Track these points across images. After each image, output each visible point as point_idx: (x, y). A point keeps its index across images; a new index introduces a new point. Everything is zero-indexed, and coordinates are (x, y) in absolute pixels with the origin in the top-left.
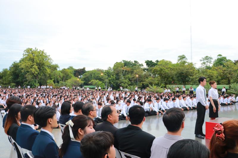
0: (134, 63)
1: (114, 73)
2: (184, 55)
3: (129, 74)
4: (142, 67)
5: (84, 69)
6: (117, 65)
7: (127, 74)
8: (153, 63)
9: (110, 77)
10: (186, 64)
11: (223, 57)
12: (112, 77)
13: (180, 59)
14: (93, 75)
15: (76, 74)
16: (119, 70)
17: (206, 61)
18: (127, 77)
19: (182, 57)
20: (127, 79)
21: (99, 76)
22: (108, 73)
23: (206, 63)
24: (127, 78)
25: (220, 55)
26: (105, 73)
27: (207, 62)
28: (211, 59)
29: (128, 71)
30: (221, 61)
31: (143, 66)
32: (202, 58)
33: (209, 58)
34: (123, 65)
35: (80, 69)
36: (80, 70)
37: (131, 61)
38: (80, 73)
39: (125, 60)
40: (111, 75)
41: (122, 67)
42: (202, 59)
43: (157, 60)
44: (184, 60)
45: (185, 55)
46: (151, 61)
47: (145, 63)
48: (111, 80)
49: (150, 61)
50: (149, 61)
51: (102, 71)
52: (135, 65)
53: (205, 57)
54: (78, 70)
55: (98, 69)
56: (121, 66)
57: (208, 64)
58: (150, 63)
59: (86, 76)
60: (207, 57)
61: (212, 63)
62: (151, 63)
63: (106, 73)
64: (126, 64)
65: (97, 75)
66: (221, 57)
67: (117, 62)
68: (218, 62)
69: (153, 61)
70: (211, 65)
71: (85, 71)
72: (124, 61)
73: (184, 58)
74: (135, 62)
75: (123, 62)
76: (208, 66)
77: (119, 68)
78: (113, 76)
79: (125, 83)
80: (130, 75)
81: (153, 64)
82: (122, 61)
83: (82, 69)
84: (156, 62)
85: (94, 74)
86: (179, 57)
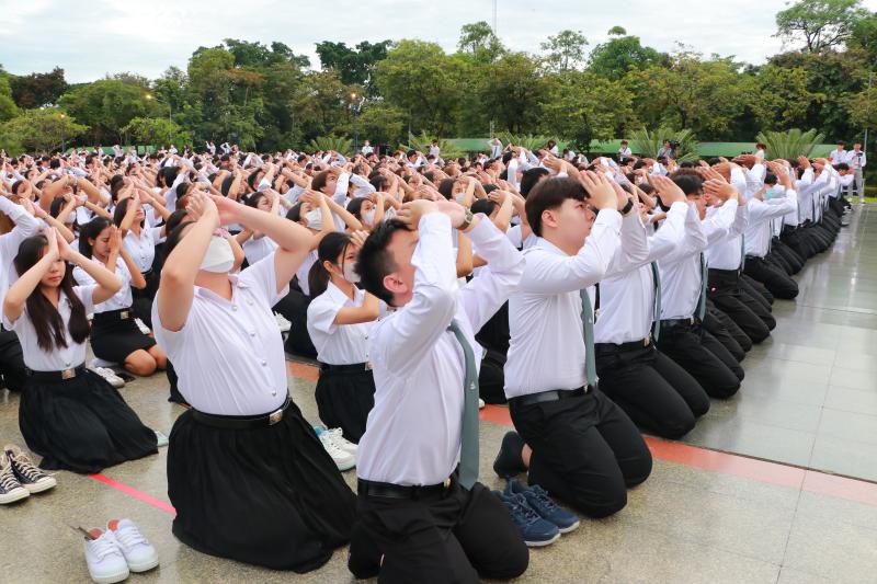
0: (271, 50)
1: (196, 92)
2: (484, 24)
3: (257, 97)
4: (304, 70)
5: (58, 74)
6: (202, 59)
7: (249, 95)
8: (348, 51)
9: (182, 109)
10: (499, 58)
11: (630, 38)
12: (190, 107)
13: (471, 38)
14: (106, 101)
15: (23, 98)
16: (215, 82)
17: (563, 49)
18: (250, 107)
19: (478, 32)
20: (252, 117)
21: (136, 106)
22: (171, 92)
23: (564, 58)
24: (249, 112)
25: (618, 30)
26: (159, 94)
27: (566, 52)
28: (582, 42)
29: (254, 85)
30: (620, 53)
31: (307, 63)
32: (549, 38)
33: (575, 39)
34: (228, 58)
35: (40, 76)
36: (37, 81)
37: (259, 46)
38: (40, 92)
39: (234, 39)
40: (185, 102)
41: (227, 68)
42: (550, 42)
43: (363, 41)
44: (486, 42)
46: (341, 45)
47: (317, 52)
48: (186, 119)
49: (336, 43)
50: (332, 44)
51: (142, 84)
52: (279, 60)
53: (560, 37)
54: (29, 78)
55: (124, 76)
56: (222, 65)
57: (571, 60)
58: (336, 54)
59: (73, 106)
60: (567, 33)
61: (586, 57)
62: (340, 54)
63: (161, 91)
64: (243, 53)
65: (125, 103)
66: (622, 36)
67: (202, 49)
68: (606, 58)
69: (348, 47)
70: (581, 67)
71: (65, 83)
72: (230, 43)
73: (485, 33)
74: (275, 46)
75: (227, 48)
76: (569, 67)
77: (217, 73)
78: (192, 102)
79: (246, 131)
80: (260, 100)
81: (349, 56)
82: (225, 44)
83: (47, 76)
84: (358, 51)
85: (112, 96)
86: (466, 28)
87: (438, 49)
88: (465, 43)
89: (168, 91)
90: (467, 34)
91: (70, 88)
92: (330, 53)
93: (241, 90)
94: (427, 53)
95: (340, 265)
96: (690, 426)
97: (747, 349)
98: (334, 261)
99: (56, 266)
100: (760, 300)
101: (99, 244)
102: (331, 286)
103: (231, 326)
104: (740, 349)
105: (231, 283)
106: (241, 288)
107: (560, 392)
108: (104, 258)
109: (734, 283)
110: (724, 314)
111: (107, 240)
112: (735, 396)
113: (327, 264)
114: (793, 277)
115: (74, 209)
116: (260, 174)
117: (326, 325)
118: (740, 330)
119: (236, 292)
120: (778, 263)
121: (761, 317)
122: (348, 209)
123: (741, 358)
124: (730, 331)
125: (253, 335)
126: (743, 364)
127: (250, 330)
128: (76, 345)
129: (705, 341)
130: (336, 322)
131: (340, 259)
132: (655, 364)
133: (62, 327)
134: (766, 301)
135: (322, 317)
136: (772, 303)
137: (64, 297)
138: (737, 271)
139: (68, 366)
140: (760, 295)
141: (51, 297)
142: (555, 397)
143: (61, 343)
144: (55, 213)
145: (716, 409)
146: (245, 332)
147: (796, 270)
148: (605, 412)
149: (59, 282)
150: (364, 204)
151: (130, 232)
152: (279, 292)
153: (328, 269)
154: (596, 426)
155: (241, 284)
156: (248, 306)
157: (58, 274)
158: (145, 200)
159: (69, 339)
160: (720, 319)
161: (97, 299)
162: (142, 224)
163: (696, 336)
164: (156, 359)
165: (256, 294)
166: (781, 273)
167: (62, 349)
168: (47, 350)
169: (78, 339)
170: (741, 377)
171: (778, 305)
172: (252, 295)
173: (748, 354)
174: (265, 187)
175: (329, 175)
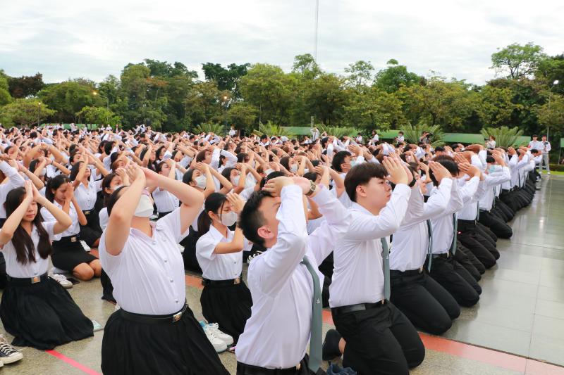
0: (174, 67)
1: (125, 91)
2: (309, 55)
3: (163, 96)
4: (194, 80)
5: (39, 77)
6: (130, 71)
7: (158, 95)
8: (223, 69)
9: (115, 102)
10: (318, 76)
11: (401, 67)
12: (120, 100)
13: (301, 63)
14: (68, 95)
15: (16, 91)
16: (137, 85)
17: (358, 72)
18: (159, 102)
19: (305, 60)
20: (160, 110)
21: (87, 99)
22: (109, 91)
23: (359, 78)
24: (158, 105)
25: (393, 62)
26: (101, 92)
27: (360, 74)
28: (370, 69)
29: (162, 88)
30: (394, 76)
31: (196, 76)
32: (350, 65)
33: (366, 66)
34: (146, 71)
35: (27, 78)
36: (25, 81)
37: (166, 64)
38: (26, 88)
39: (151, 59)
40: (118, 98)
41: (145, 77)
42: (350, 67)
43: (232, 63)
44: (310, 67)
45: (312, 55)
46: (218, 66)
47: (203, 69)
48: (118, 108)
49: (215, 64)
50: (212, 64)
51: (91, 85)
52: (179, 73)
53: (356, 64)
54: (20, 79)
55: (80, 80)
56: (142, 75)
57: (363, 79)
58: (215, 71)
59: (46, 97)
60: (361, 63)
61: (373, 78)
62: (217, 71)
63: (103, 90)
64: (156, 68)
65: (79, 96)
66: (396, 65)
67: (130, 65)
68: (385, 79)
69: (222, 66)
70: (369, 84)
71: (42, 83)
72: (148, 61)
73: (309, 61)
74: (177, 65)
75: (146, 65)
76: (362, 84)
77: (139, 80)
78: (122, 98)
79: (155, 117)
80: (166, 98)
81: (223, 72)
82: (145, 62)
83: (32, 78)
84: (228, 69)
85: (71, 92)
86: (297, 57)
87: (279, 69)
88: (297, 66)
89: (107, 90)
90: (298, 61)
91: (45, 86)
92: (211, 70)
93: (154, 92)
94: (272, 72)
95: (219, 215)
96: (448, 326)
97: (482, 273)
98: (215, 212)
99: (32, 208)
100: (488, 239)
101: (59, 193)
102: (212, 228)
104: (478, 272)
105: (151, 227)
106: (158, 230)
107: (366, 305)
109: (473, 229)
110: (468, 250)
111: (64, 191)
112: (476, 305)
113: (210, 213)
114: (509, 224)
115: (45, 167)
116: (164, 149)
117: (208, 254)
118: (478, 260)
119: (155, 233)
120: (498, 214)
121: (491, 252)
123: (479, 279)
124: (472, 261)
125: (166, 261)
126: (480, 283)
127: (164, 257)
129: (456, 268)
130: (215, 252)
131: (219, 210)
132: (425, 284)
133: (34, 249)
134: (493, 241)
135: (206, 249)
136: (496, 241)
137: (35, 228)
138: (474, 221)
139: (36, 274)
140: (489, 236)
141: (27, 228)
142: (363, 308)
143: (32, 259)
144: (33, 170)
145: (464, 313)
146: (161, 259)
147: (510, 219)
148: (395, 318)
149: (33, 218)
150: (232, 172)
151: (81, 183)
152: (182, 234)
153: (211, 217)
154: (390, 328)
155: (158, 228)
156: (162, 242)
157: (33, 213)
158: (91, 162)
159: (37, 256)
160: (465, 252)
161: (56, 232)
162: (89, 179)
163: (451, 265)
164: (94, 270)
165: (167, 234)
166: (501, 221)
167: (33, 264)
168: (23, 264)
169: (44, 256)
170: (480, 292)
171: (500, 242)
172: (165, 235)
173: (483, 276)
174: (167, 157)
175: (207, 152)
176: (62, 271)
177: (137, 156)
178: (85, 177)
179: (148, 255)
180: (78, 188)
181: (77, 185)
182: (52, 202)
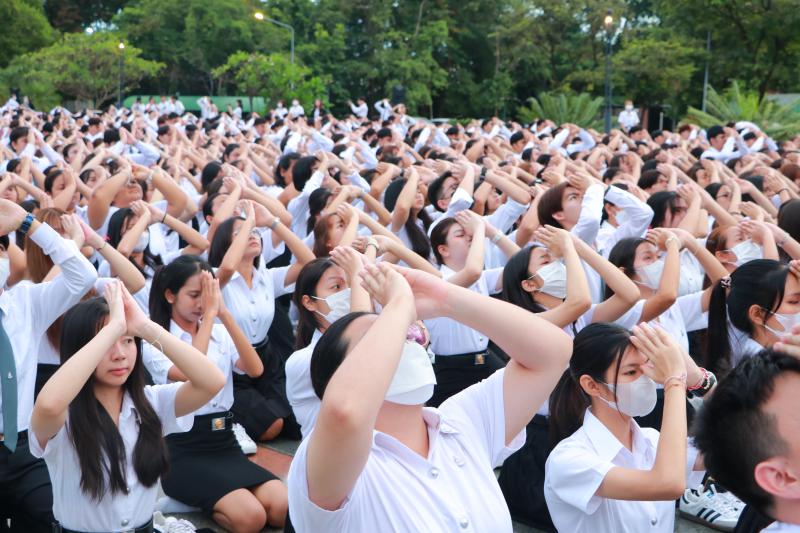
1: (336, 8)
3: (436, 18)
7: (424, 15)
9: (312, 38)
12: (325, 34)
14: (190, 21)
15: (61, 13)
18: (425, 36)
20: (428, 53)
21: (238, 31)
22: (296, 9)
24: (422, 45)
26: (276, 11)
38: (88, 4)
40: (318, 26)
48: (318, 54)
59: (138, 28)
63: (280, 7)
65: (220, 24)
78: (329, 26)
79: (416, 77)
80: (443, 24)
85: (200, 13)
89: (292, 7)
93: (411, 6)
95: (611, 386)
98: (599, 376)
99: (122, 350)
101: (183, 300)
102: (590, 420)
103: (425, 504)
105: (427, 424)
106: (445, 435)
108: (192, 325)
111: (197, 294)
113: (585, 381)
115: (147, 229)
116: (449, 182)
117: (582, 497)
119: (437, 442)
122: (613, 259)
125: (465, 526)
127: (460, 515)
128: (141, 489)
130: (601, 493)
131: (610, 373)
133: (123, 458)
137: (129, 405)
139: (124, 525)
141: (109, 401)
143: (119, 484)
144: (114, 238)
146: (452, 519)
149: (124, 379)
150: (641, 250)
151: (236, 275)
152: (508, 442)
153: (588, 390)
155: (444, 428)
156: (455, 467)
157: (125, 364)
159: (131, 479)
161: (181, 409)
162: (256, 263)
164: (268, 508)
165: (468, 445)
167: (120, 496)
168: (94, 496)
172: (463, 448)
174: (459, 206)
175: (568, 191)
176: (185, 508)
177: (376, 195)
178: (245, 258)
179: (422, 510)
180: (228, 286)
181: (225, 278)
182: (167, 327)
